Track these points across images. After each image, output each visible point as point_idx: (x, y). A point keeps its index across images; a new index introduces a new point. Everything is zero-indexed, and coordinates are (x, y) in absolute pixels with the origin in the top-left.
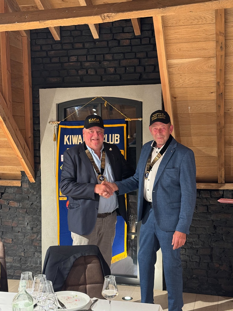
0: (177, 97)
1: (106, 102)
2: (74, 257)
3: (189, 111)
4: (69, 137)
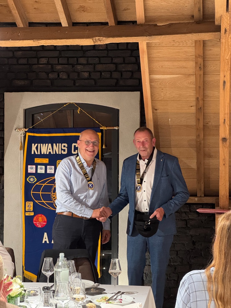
0: (158, 109)
1: (80, 108)
3: (170, 123)
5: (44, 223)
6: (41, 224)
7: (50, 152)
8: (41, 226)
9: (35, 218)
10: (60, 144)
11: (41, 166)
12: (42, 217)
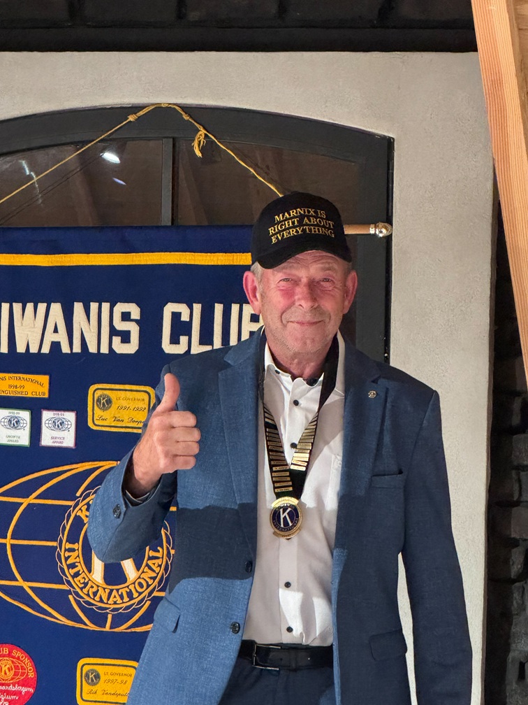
1: (203, 132)
5: (24, 690)
7: (59, 344)
8: (10, 702)
10: (106, 306)
11: (16, 411)
12: (14, 657)
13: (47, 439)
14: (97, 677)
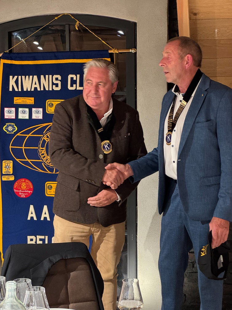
0: (198, 13)
1: (78, 22)
2: (50, 261)
3: (216, 36)
4: (18, 78)
5: (29, 192)
6: (25, 193)
7: (37, 87)
8: (25, 195)
9: (17, 183)
10: (51, 76)
11: (24, 109)
12: (26, 182)
13: (34, 117)
14: (51, 187)
